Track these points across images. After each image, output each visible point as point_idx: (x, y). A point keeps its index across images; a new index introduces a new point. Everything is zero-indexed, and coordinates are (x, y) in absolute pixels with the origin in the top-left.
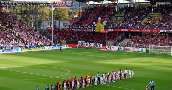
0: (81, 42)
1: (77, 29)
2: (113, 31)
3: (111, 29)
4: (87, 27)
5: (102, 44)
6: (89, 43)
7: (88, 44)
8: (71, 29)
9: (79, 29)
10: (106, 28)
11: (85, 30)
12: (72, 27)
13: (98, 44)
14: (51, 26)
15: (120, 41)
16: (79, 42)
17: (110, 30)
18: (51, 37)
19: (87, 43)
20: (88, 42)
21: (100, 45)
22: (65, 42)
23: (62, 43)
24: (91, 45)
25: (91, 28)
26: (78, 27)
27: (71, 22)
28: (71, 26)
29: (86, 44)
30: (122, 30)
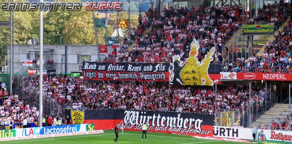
0: (134, 113)
1: (121, 72)
2: (235, 78)
3: (229, 73)
4: (154, 65)
5: (200, 121)
6: (159, 117)
7: (156, 119)
8: (101, 71)
9: (127, 72)
10: (214, 70)
11: (146, 77)
12: (107, 68)
13: (187, 120)
14: (38, 63)
15: (259, 111)
16: (128, 115)
17: (225, 75)
19: (154, 117)
20: (157, 115)
21: (193, 123)
22: (82, 114)
23: (73, 118)
24: (165, 122)
25: (166, 71)
26: (126, 68)
27: (102, 49)
28: (102, 64)
29: (151, 120)
30: (266, 76)
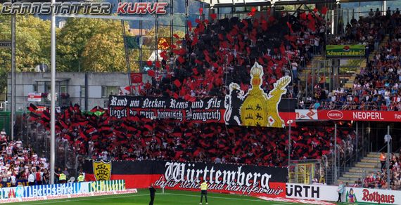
0: (178, 165)
1: (161, 109)
3: (307, 111)
4: (206, 100)
5: (268, 177)
6: (212, 171)
7: (208, 174)
8: (134, 108)
9: (169, 109)
10: (287, 106)
11: (196, 116)
12: (141, 104)
13: (250, 174)
14: (49, 98)
16: (170, 168)
18: (49, 145)
19: (206, 171)
20: (209, 169)
21: (259, 179)
22: (109, 166)
23: (96, 172)
24: (221, 178)
25: (222, 108)
26: (168, 104)
27: (135, 78)
28: (135, 98)
29: (201, 175)
30: (357, 115)
